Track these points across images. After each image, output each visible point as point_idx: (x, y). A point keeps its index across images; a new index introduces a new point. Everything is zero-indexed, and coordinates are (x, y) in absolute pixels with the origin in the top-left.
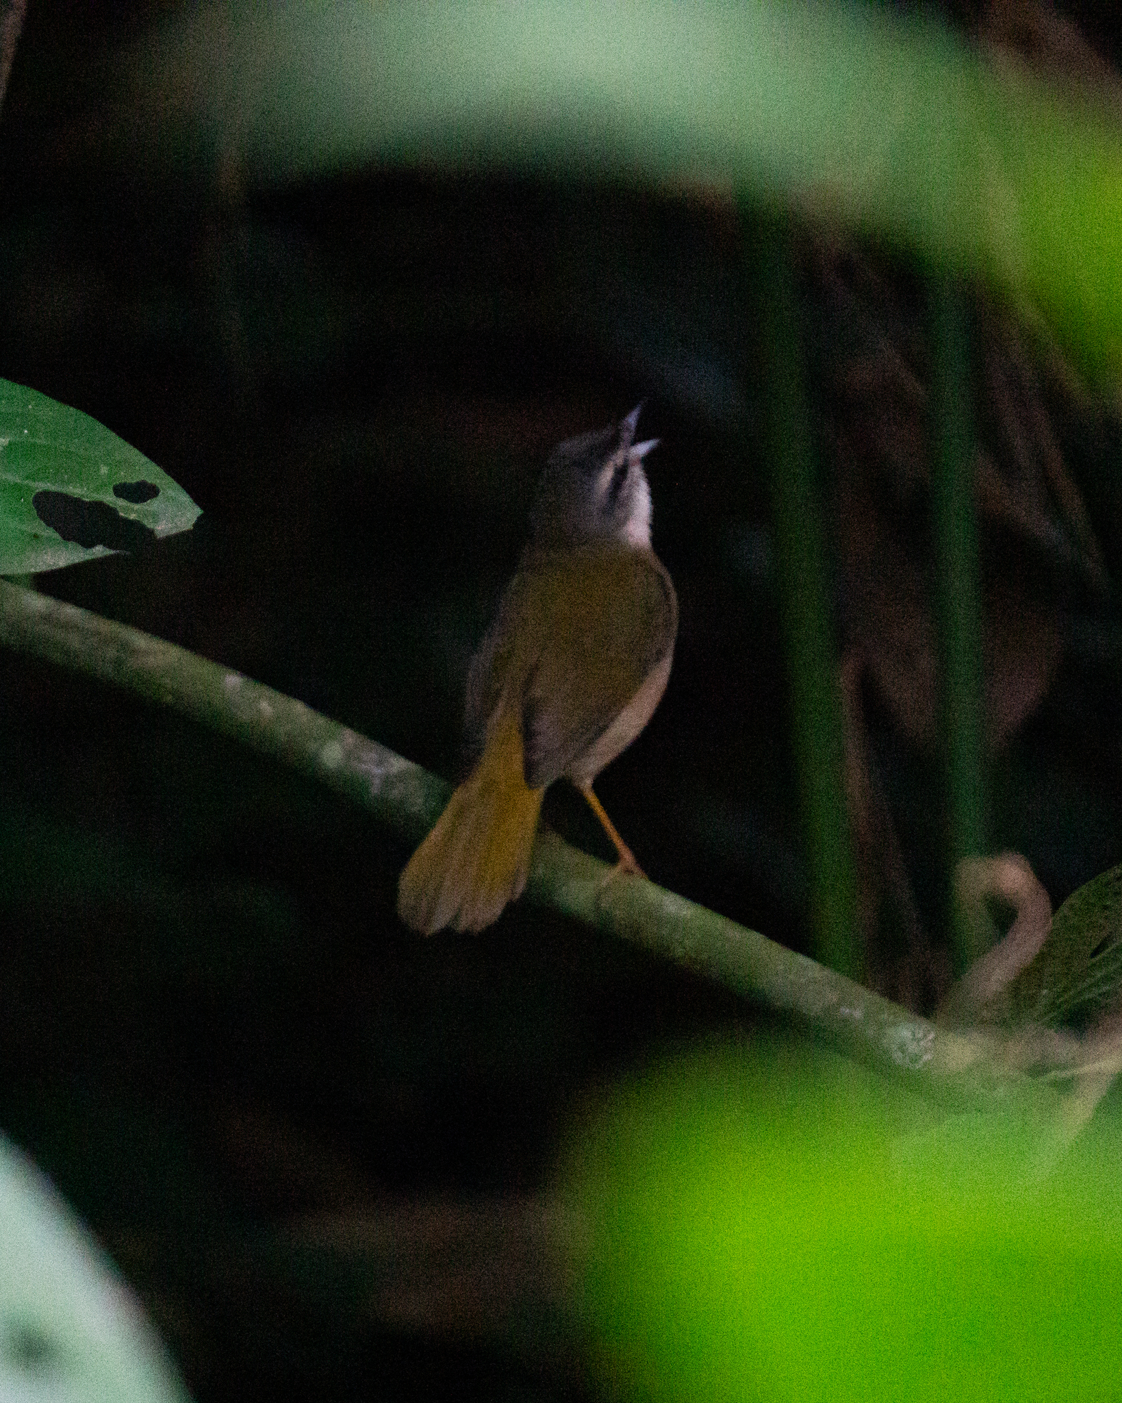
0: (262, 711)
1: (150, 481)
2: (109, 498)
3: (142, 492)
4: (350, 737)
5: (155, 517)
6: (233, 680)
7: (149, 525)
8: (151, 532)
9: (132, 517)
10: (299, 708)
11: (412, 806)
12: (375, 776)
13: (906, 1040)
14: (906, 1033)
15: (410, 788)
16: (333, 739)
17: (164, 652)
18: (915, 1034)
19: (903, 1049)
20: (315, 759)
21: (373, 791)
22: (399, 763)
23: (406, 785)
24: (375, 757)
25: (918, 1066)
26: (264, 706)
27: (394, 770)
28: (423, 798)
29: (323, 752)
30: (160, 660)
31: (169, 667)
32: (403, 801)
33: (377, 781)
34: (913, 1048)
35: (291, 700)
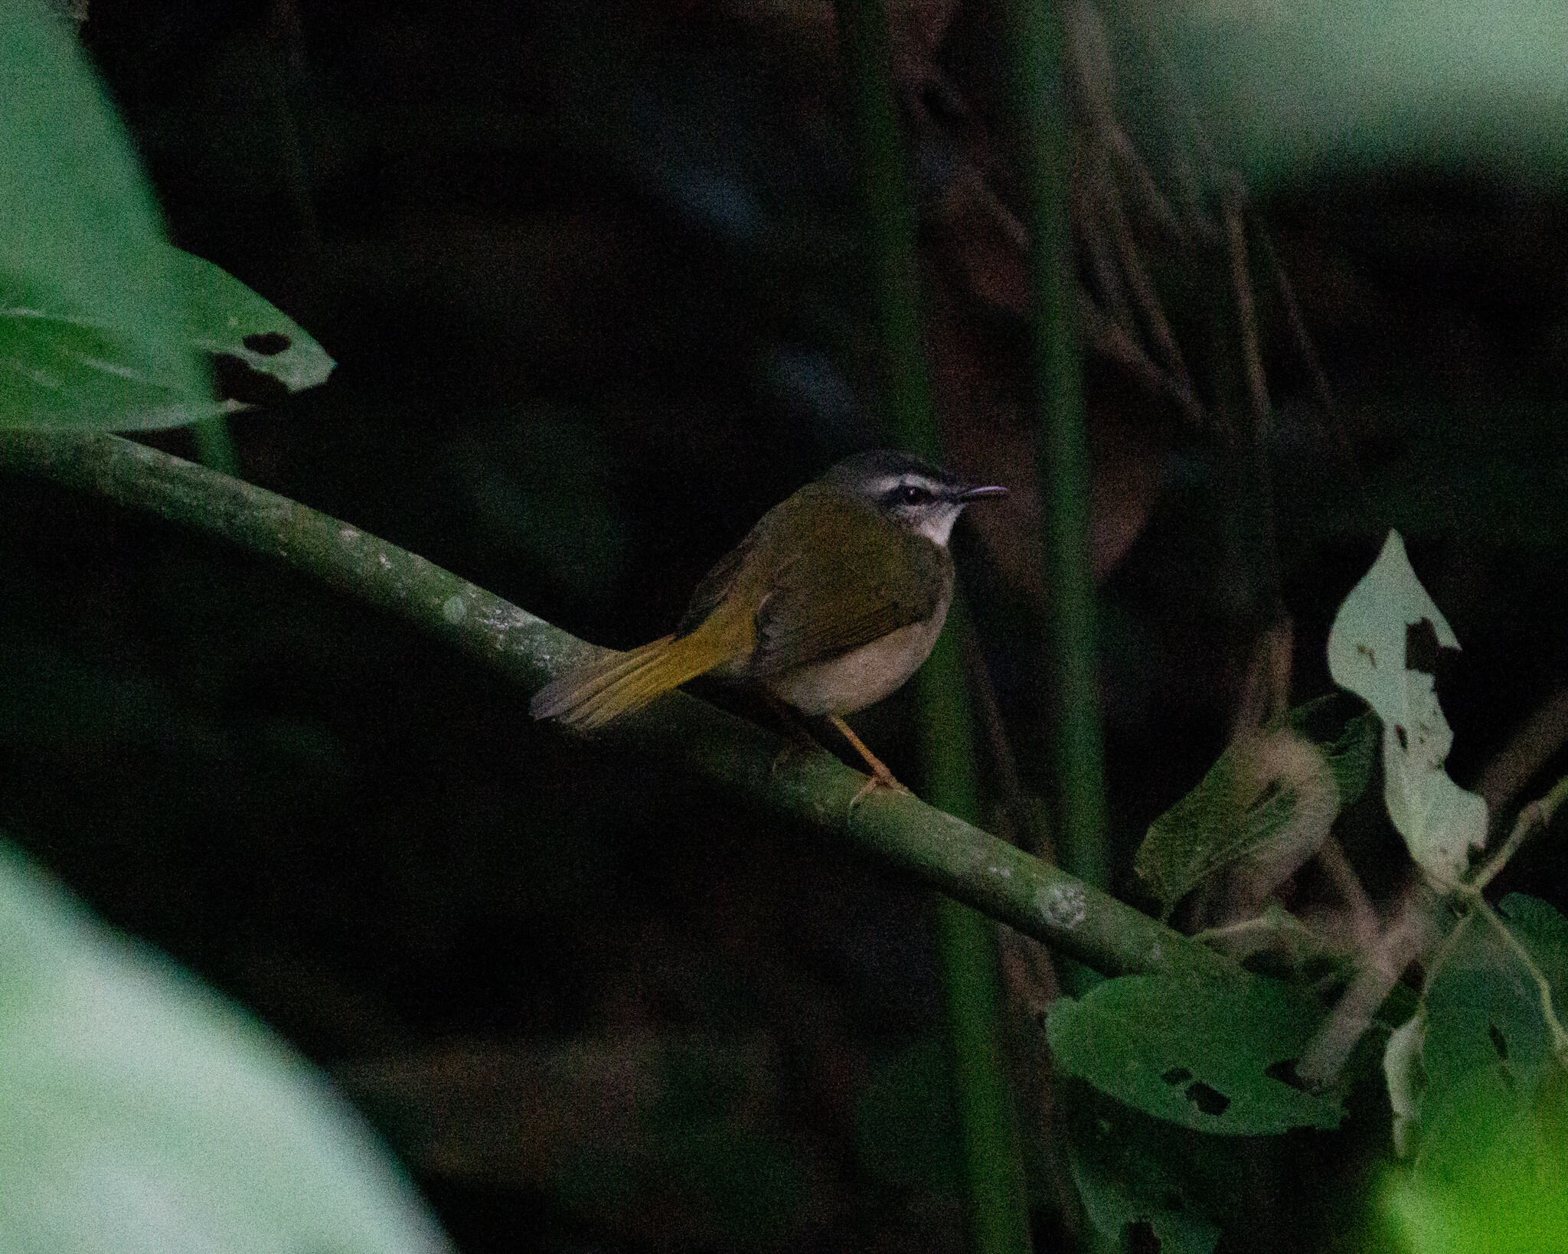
0: (380, 565)
1: (281, 331)
2: (240, 351)
3: (272, 344)
4: (472, 590)
5: (287, 369)
6: (350, 534)
7: (282, 377)
8: (283, 386)
9: (264, 369)
10: (419, 561)
11: (539, 660)
12: (500, 632)
13: (1055, 899)
14: (1056, 892)
15: (536, 644)
16: (456, 593)
17: (278, 506)
18: (1064, 892)
19: (1053, 910)
20: (436, 613)
21: (498, 647)
22: (525, 618)
23: (532, 640)
24: (499, 612)
25: (1069, 927)
26: (383, 560)
27: (519, 625)
28: (549, 654)
29: (446, 606)
30: (275, 514)
31: (284, 522)
32: (529, 656)
33: (501, 636)
34: (1064, 907)
35: (411, 555)
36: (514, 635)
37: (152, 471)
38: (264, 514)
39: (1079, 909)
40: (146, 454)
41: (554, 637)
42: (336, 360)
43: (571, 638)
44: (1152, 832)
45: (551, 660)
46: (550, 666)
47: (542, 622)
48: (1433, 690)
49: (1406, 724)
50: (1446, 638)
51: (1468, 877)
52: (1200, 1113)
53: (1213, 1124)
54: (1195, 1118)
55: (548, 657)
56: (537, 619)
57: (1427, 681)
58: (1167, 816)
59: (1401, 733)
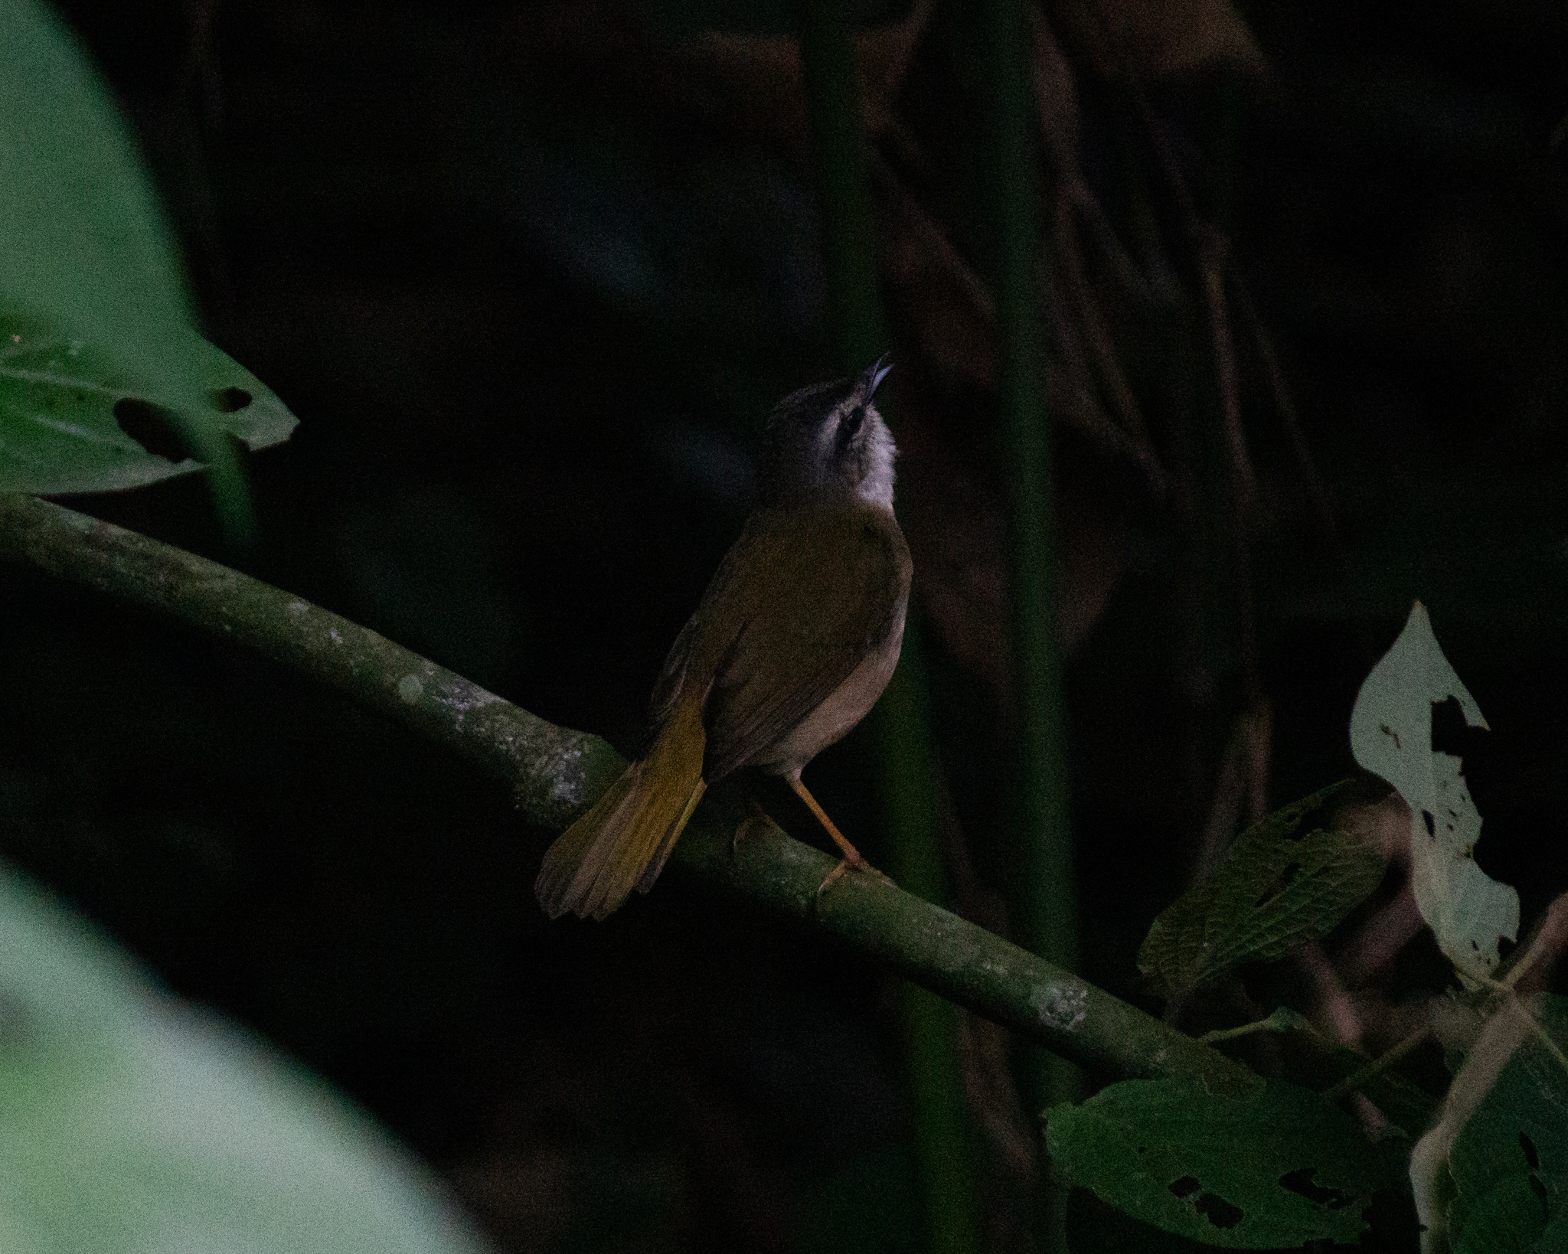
0: (330, 641)
1: (240, 387)
3: (236, 400)
4: (429, 667)
5: (248, 427)
6: (298, 607)
7: (243, 436)
8: (246, 444)
10: (373, 637)
11: (501, 743)
12: (459, 711)
13: (1054, 998)
14: (1054, 990)
15: (497, 725)
16: (411, 671)
17: (222, 577)
18: (1064, 992)
19: (1051, 1008)
20: (392, 691)
21: (457, 727)
22: (485, 698)
23: (494, 721)
24: (457, 690)
25: (1069, 1028)
26: (334, 635)
27: (480, 704)
28: (512, 735)
29: (401, 685)
30: (218, 585)
31: (227, 594)
32: (491, 738)
33: (461, 717)
34: (1062, 1007)
35: (363, 630)
36: (474, 715)
37: (89, 540)
38: (206, 585)
39: (1079, 1009)
40: (81, 522)
41: (515, 717)
42: (299, 417)
43: (534, 719)
44: (1156, 926)
45: (514, 742)
46: (513, 749)
47: (504, 701)
48: (1460, 774)
49: (1433, 810)
50: (1474, 717)
51: (1499, 974)
52: (1211, 1226)
53: (1223, 1237)
54: (1205, 1230)
55: (511, 739)
56: (498, 699)
57: (1455, 763)
58: (1173, 909)
59: (1428, 818)
